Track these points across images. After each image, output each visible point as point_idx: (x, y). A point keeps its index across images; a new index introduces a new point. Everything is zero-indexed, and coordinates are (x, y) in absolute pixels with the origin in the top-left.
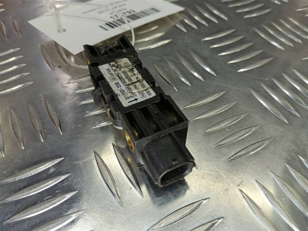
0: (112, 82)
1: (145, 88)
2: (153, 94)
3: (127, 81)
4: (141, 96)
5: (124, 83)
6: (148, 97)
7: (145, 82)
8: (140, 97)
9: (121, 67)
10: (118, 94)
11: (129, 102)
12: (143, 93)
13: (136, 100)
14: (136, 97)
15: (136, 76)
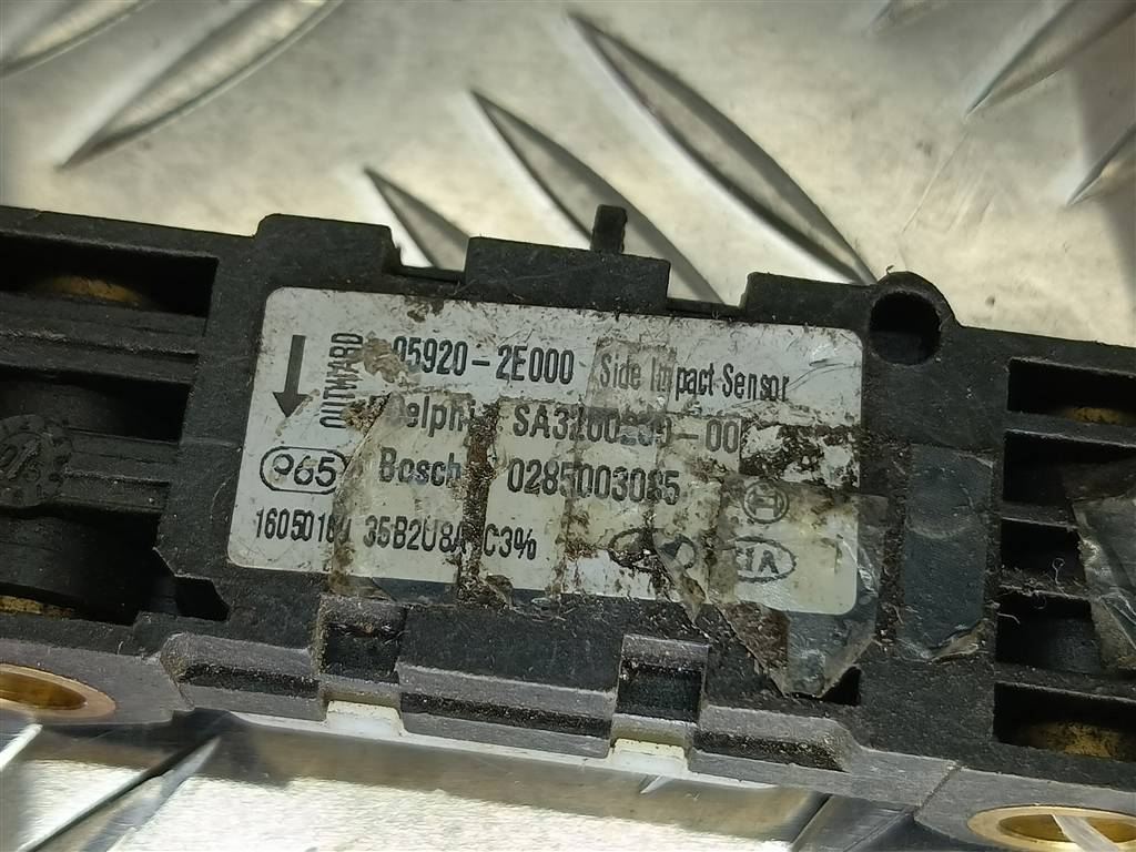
0: (599, 345)
1: (359, 531)
2: (249, 548)
3: (538, 448)
4: (298, 457)
5: (531, 418)
6: (251, 496)
7: (434, 568)
8: (289, 438)
9: (729, 491)
10: (430, 317)
11: (298, 342)
12: (313, 486)
13: (289, 401)
14: (310, 412)
15: (548, 551)
